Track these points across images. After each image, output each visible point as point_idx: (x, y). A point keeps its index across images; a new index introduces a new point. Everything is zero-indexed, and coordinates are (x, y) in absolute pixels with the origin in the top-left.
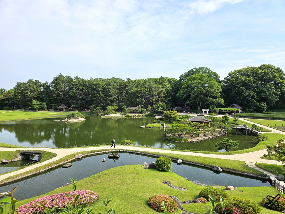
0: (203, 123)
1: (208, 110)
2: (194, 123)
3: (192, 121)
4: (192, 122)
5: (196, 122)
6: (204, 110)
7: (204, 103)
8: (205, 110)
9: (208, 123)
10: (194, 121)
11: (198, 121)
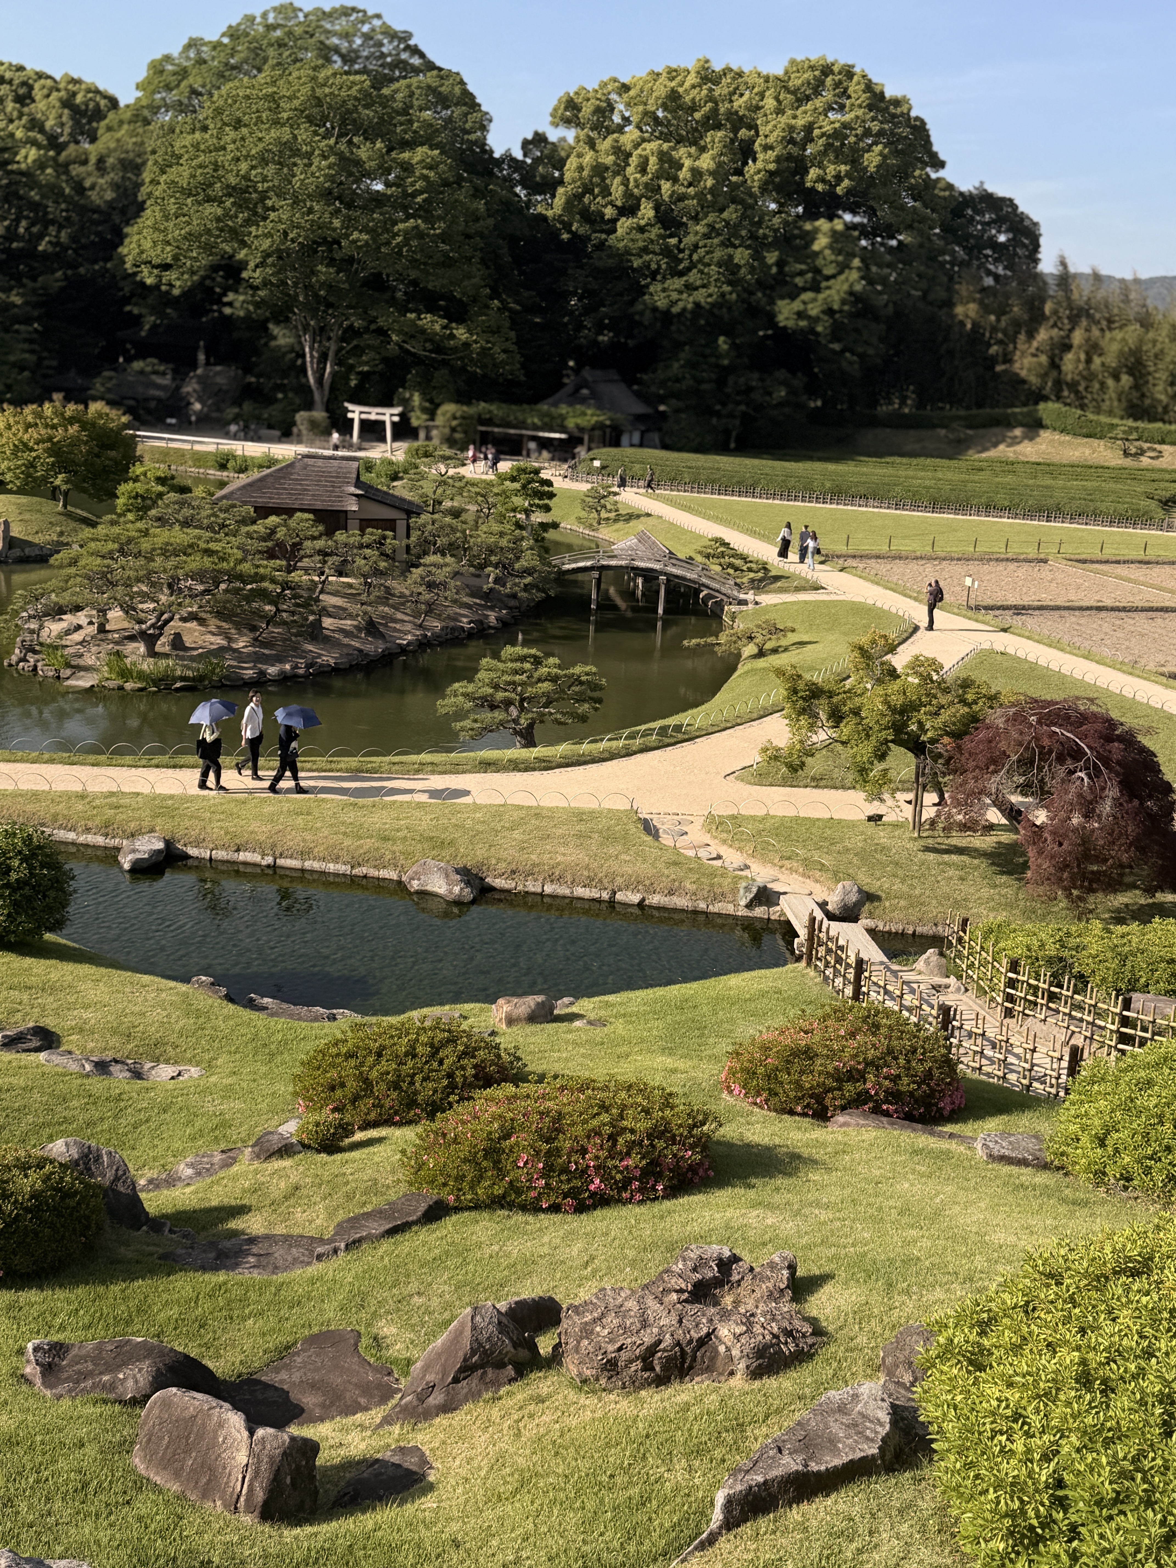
0: (353, 524)
1: (388, 415)
2: (273, 520)
3: (261, 501)
4: (263, 512)
5: (290, 512)
6: (356, 413)
7: (358, 351)
8: (374, 414)
9: (390, 524)
10: (274, 502)
11: (307, 501)
